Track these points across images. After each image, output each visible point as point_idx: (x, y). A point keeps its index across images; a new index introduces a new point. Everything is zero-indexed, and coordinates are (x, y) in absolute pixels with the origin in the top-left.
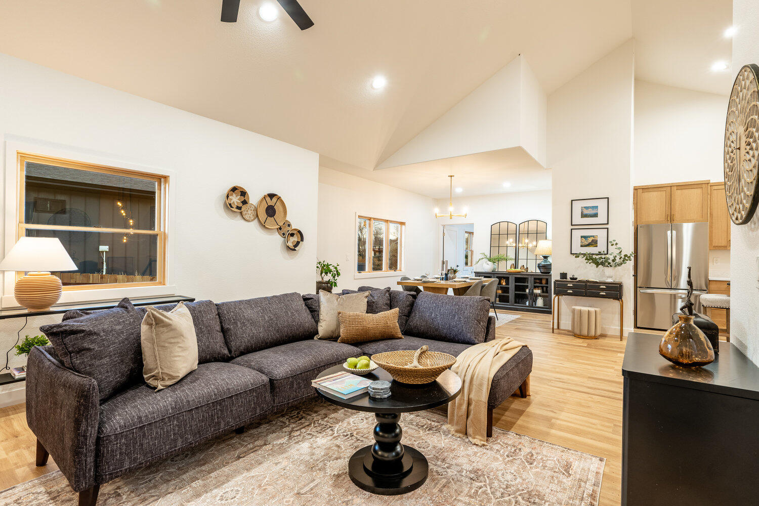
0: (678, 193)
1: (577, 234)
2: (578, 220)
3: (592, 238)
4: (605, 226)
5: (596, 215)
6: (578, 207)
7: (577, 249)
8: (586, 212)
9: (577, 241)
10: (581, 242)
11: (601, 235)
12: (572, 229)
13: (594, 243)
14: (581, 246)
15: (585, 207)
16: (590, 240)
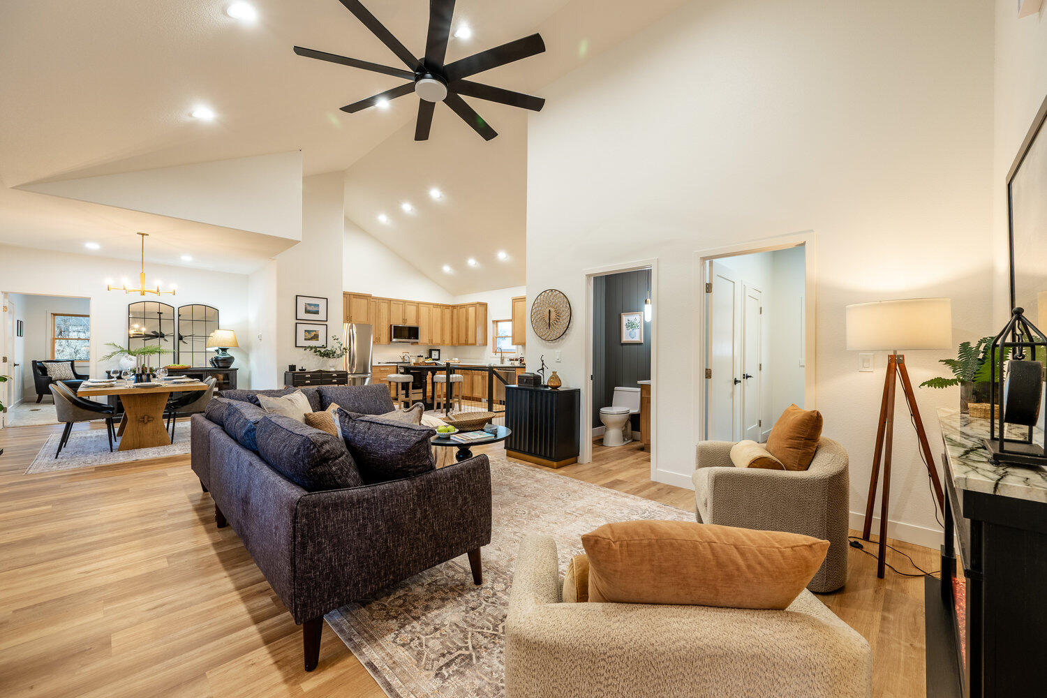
0: (354, 300)
1: (302, 328)
2: (302, 315)
3: (314, 333)
4: (324, 323)
5: (317, 312)
6: (302, 302)
7: (301, 342)
8: (309, 308)
9: (301, 335)
10: (305, 336)
11: (321, 330)
12: (296, 323)
13: (316, 337)
14: (305, 339)
15: (309, 304)
16: (313, 334)
